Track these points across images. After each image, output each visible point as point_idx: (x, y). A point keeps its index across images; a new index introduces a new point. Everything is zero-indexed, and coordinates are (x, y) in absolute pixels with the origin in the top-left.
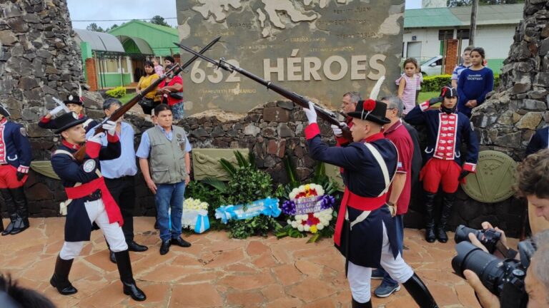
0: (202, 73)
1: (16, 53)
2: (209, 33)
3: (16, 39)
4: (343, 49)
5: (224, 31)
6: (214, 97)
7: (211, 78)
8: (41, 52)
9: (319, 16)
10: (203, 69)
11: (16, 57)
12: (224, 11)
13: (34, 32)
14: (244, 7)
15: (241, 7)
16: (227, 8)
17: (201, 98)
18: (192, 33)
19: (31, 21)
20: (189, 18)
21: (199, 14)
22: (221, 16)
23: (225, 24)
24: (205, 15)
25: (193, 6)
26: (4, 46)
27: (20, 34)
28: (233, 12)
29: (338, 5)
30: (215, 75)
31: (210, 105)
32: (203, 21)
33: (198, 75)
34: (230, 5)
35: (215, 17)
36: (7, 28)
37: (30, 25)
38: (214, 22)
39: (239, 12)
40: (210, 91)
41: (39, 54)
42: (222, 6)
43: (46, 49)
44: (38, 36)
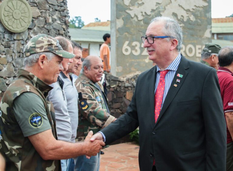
0: (129, 49)
1: (39, 24)
2: (134, 26)
3: (40, 14)
4: (193, 42)
5: (142, 26)
6: (135, 64)
7: (134, 52)
8: (56, 25)
9: (184, 25)
10: (130, 46)
11: (39, 27)
12: (142, 15)
13: (53, 11)
14: (152, 15)
15: (150, 15)
16: (144, 14)
17: (128, 64)
18: (125, 25)
19: (52, 3)
20: (123, 16)
21: (129, 14)
22: (141, 18)
23: (142, 23)
24: (133, 16)
25: (126, 9)
26: (33, 18)
27: (44, 11)
28: (146, 16)
29: (190, 21)
30: (136, 51)
31: (133, 69)
32: (131, 19)
33: (127, 50)
34: (145, 13)
35: (137, 17)
36: (36, 5)
37: (51, 6)
38: (136, 20)
39: (150, 17)
40: (133, 60)
41: (55, 27)
42: (142, 12)
43: (59, 24)
44: (55, 14)
